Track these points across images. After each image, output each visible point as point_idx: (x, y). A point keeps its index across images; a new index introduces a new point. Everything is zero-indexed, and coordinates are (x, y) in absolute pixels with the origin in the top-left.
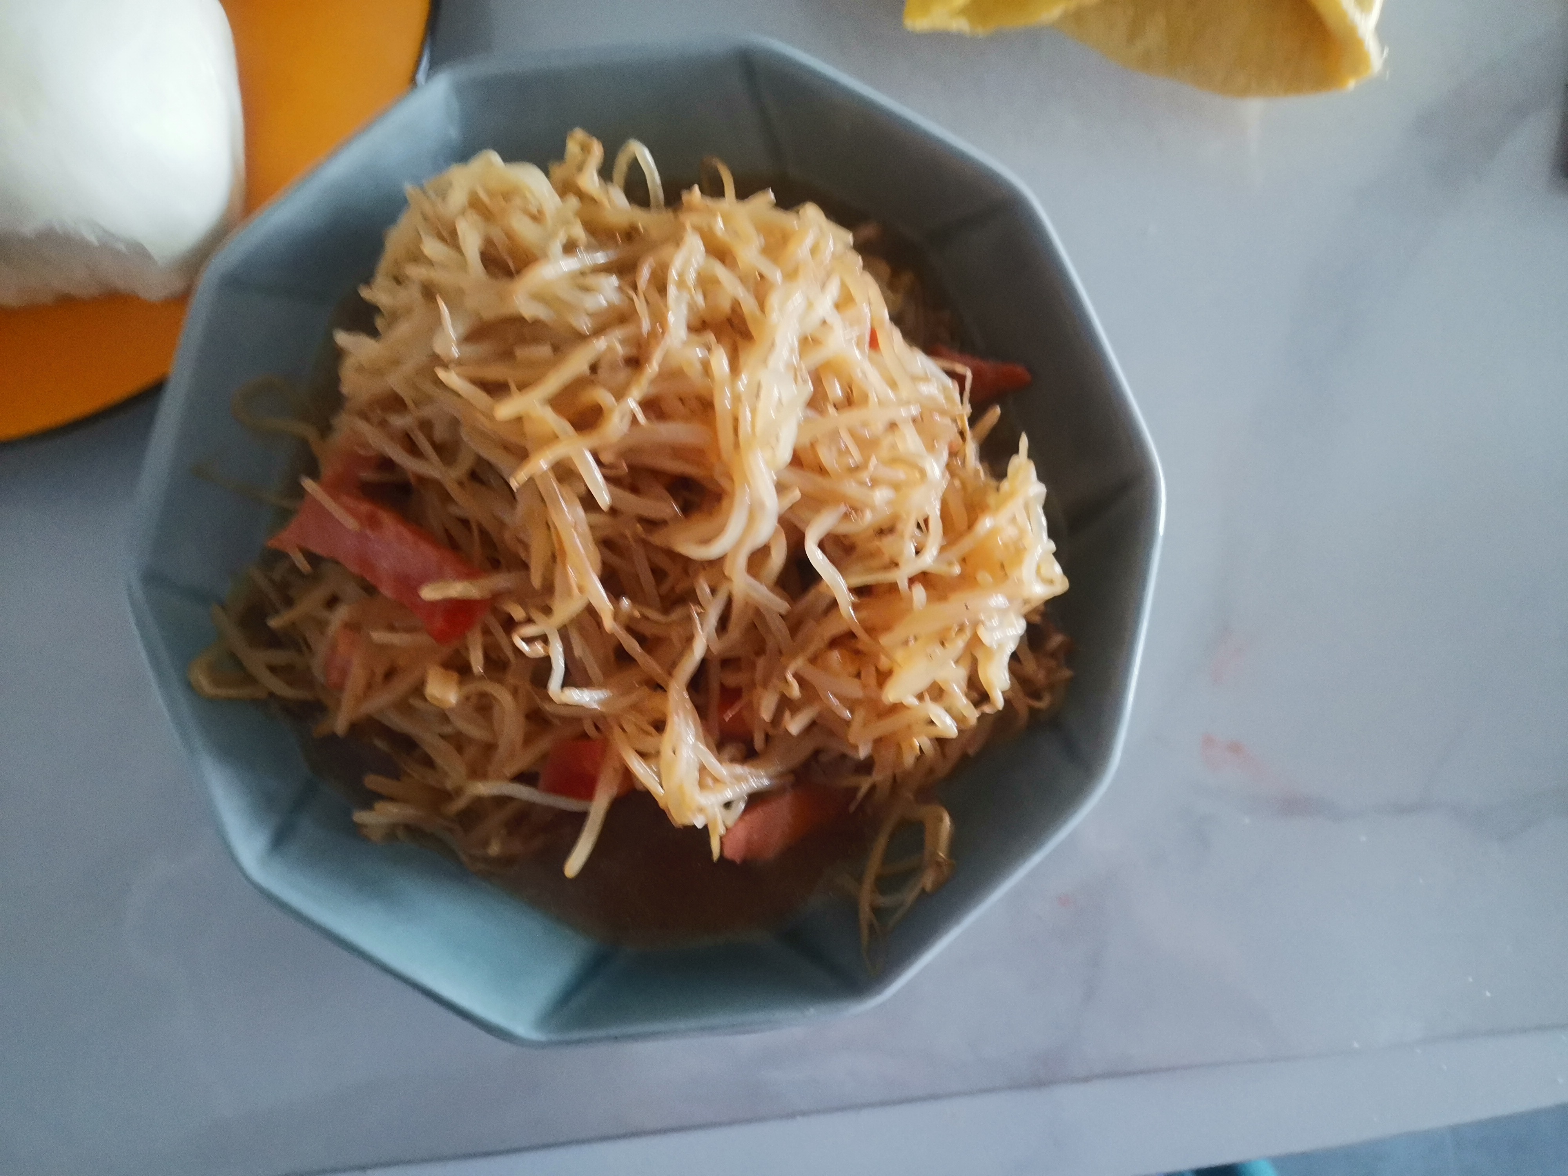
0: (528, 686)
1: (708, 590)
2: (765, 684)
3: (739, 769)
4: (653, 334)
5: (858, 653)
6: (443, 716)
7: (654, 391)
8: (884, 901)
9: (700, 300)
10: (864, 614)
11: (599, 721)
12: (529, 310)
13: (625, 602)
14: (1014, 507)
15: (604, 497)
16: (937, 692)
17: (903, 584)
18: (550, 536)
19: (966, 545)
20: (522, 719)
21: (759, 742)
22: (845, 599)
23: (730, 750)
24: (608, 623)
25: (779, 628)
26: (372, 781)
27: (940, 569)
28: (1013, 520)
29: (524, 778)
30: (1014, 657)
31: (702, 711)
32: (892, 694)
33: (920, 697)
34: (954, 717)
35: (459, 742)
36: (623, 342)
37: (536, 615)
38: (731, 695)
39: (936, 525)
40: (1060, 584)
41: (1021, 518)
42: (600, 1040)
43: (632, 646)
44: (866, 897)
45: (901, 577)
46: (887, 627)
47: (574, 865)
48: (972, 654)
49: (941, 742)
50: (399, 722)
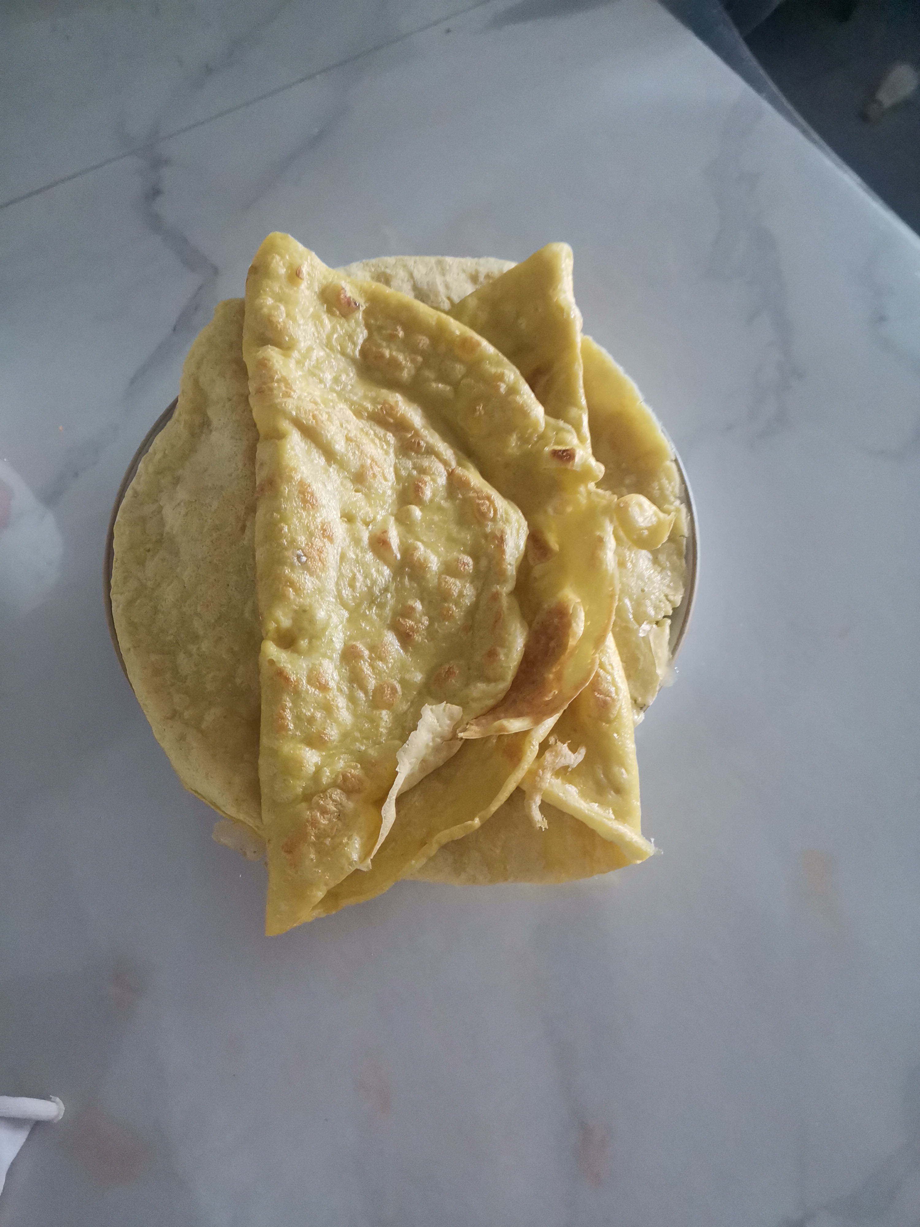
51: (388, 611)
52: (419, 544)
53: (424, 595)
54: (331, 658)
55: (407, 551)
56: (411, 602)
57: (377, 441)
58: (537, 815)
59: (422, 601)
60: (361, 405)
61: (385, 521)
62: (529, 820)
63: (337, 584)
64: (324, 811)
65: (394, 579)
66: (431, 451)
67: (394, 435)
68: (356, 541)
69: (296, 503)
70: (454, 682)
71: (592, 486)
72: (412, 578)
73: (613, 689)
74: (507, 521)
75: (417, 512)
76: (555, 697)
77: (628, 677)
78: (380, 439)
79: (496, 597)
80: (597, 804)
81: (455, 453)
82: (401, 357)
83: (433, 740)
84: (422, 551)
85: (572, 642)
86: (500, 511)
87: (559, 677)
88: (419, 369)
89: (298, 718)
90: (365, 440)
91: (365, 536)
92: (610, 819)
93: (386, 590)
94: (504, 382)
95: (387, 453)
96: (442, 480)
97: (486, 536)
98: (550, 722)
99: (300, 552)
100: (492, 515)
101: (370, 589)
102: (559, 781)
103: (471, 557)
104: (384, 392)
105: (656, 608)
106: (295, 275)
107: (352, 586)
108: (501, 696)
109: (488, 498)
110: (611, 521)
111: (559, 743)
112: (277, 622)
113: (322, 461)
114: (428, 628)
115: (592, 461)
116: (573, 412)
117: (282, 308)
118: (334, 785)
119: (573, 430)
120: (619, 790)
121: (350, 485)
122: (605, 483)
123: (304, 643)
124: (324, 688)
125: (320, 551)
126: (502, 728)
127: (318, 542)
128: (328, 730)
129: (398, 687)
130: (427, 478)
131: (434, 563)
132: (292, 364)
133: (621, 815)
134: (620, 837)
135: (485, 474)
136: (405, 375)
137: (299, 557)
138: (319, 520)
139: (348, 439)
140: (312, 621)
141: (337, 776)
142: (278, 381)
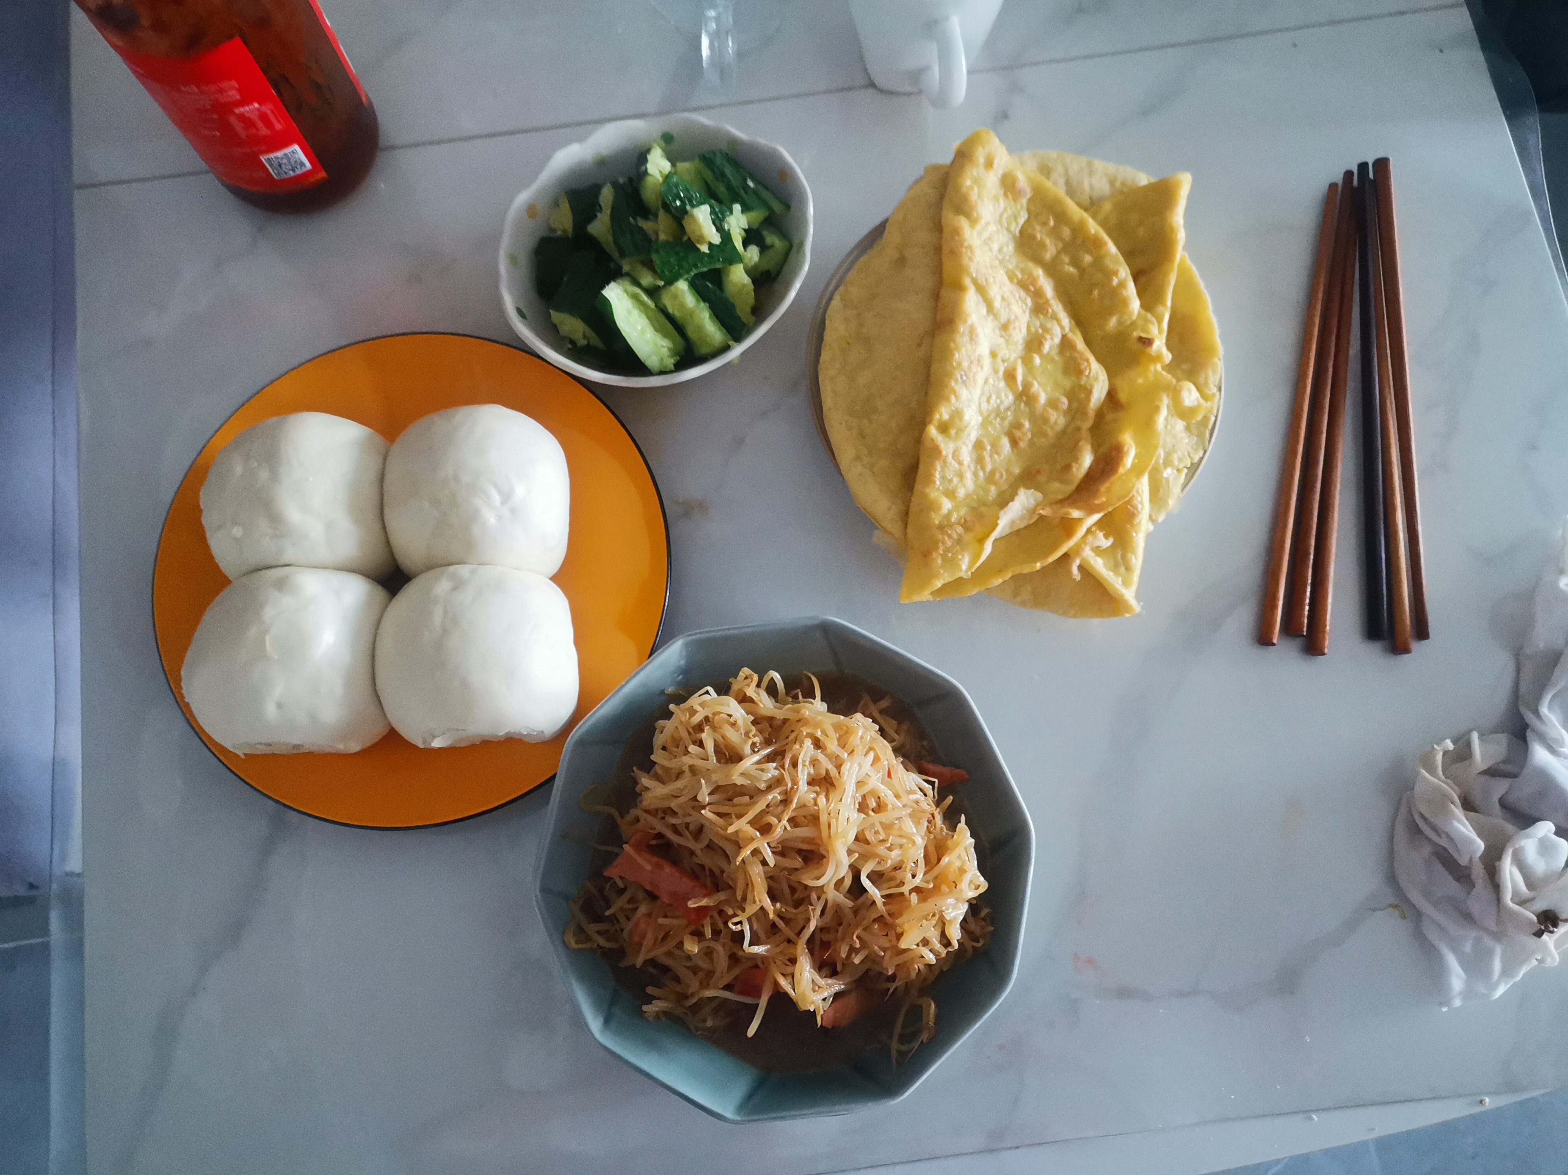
0: (730, 943)
1: (816, 897)
2: (843, 939)
3: (830, 981)
4: (792, 788)
5: (886, 924)
6: (689, 958)
7: (794, 814)
8: (904, 1048)
9: (812, 771)
10: (889, 907)
11: (763, 958)
12: (740, 781)
13: (778, 905)
14: (959, 851)
15: (771, 860)
16: (925, 942)
17: (907, 893)
18: (746, 876)
19: (936, 871)
20: (727, 959)
21: (839, 967)
22: (879, 901)
23: (825, 971)
24: (771, 916)
25: (849, 914)
26: (650, 990)
27: (924, 885)
28: (959, 856)
29: (727, 987)
30: (964, 920)
31: (811, 952)
32: (903, 945)
33: (918, 945)
34: (934, 954)
35: (695, 970)
36: (779, 794)
37: (739, 912)
38: (826, 945)
39: (922, 862)
40: (984, 885)
41: (964, 855)
42: (766, 1119)
43: (780, 924)
44: (895, 1046)
45: (905, 889)
46: (901, 915)
47: (751, 1031)
48: (942, 921)
49: (929, 966)
50: (668, 962)
51: (1006, 423)
52: (1035, 383)
53: (1032, 417)
54: (967, 446)
55: (1027, 386)
56: (1022, 421)
57: (1020, 302)
58: (1075, 570)
59: (1029, 420)
60: (1013, 273)
61: (1015, 362)
62: (1069, 572)
63: (980, 399)
64: (950, 537)
65: (1014, 403)
66: (1055, 317)
67: (1032, 300)
68: (996, 371)
69: (966, 338)
70: (1042, 478)
71: (1159, 367)
72: (1027, 403)
73: (1140, 506)
74: (1096, 379)
75: (1037, 360)
76: (1103, 503)
77: (1151, 501)
78: (1022, 301)
79: (1078, 429)
80: (1113, 573)
81: (1070, 322)
82: (1048, 242)
83: (1022, 511)
84: (1036, 387)
85: (1121, 470)
86: (1093, 372)
87: (1109, 490)
88: (1059, 253)
89: (943, 478)
90: (1013, 302)
91: (1002, 370)
92: (1118, 584)
93: (1008, 409)
94: (1117, 277)
95: (1024, 312)
96: (1057, 340)
97: (1080, 386)
98: (1096, 517)
99: (963, 373)
100: (1087, 373)
101: (998, 406)
102: (1093, 554)
103: (1067, 398)
104: (1031, 265)
105: (1180, 460)
106: (989, 164)
107: (988, 401)
108: (1067, 495)
109: (1087, 360)
110: (1168, 396)
111: (1098, 531)
112: (941, 415)
113: (984, 310)
114: (1030, 440)
115: (1164, 351)
116: (1160, 309)
117: (976, 189)
118: (959, 523)
119: (1156, 323)
120: (1128, 568)
121: (997, 332)
122: (1169, 368)
123: (953, 432)
124: (960, 463)
125: (974, 375)
126: (1069, 513)
127: (974, 368)
128: (959, 490)
129: (1004, 473)
130: (1048, 337)
131: (1043, 398)
132: (975, 233)
133: (1126, 583)
134: (1122, 596)
135: (1088, 342)
136: (1048, 256)
137: (961, 377)
138: (977, 354)
139: (1003, 298)
140: (961, 419)
141: (961, 519)
142: (966, 248)
